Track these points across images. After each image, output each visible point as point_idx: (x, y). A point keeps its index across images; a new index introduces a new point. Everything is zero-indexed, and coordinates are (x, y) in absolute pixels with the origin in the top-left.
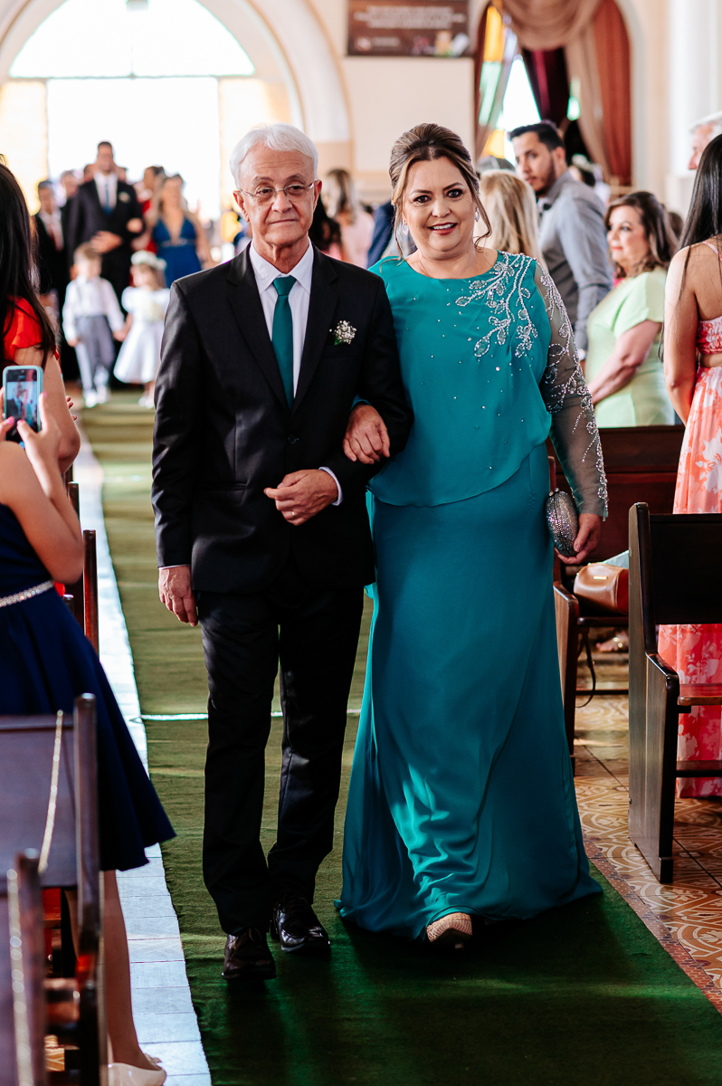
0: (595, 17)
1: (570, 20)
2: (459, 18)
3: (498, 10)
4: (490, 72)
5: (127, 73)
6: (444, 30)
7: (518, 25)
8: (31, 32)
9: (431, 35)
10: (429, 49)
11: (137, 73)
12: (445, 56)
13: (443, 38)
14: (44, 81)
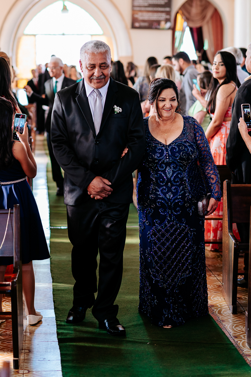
0: (212, 17)
1: (203, 18)
2: (168, 17)
3: (181, 15)
4: (178, 34)
5: (62, 33)
6: (163, 21)
7: (187, 19)
8: (31, 20)
9: (159, 22)
10: (158, 27)
11: (65, 33)
12: (163, 29)
13: (163, 23)
14: (35, 35)
